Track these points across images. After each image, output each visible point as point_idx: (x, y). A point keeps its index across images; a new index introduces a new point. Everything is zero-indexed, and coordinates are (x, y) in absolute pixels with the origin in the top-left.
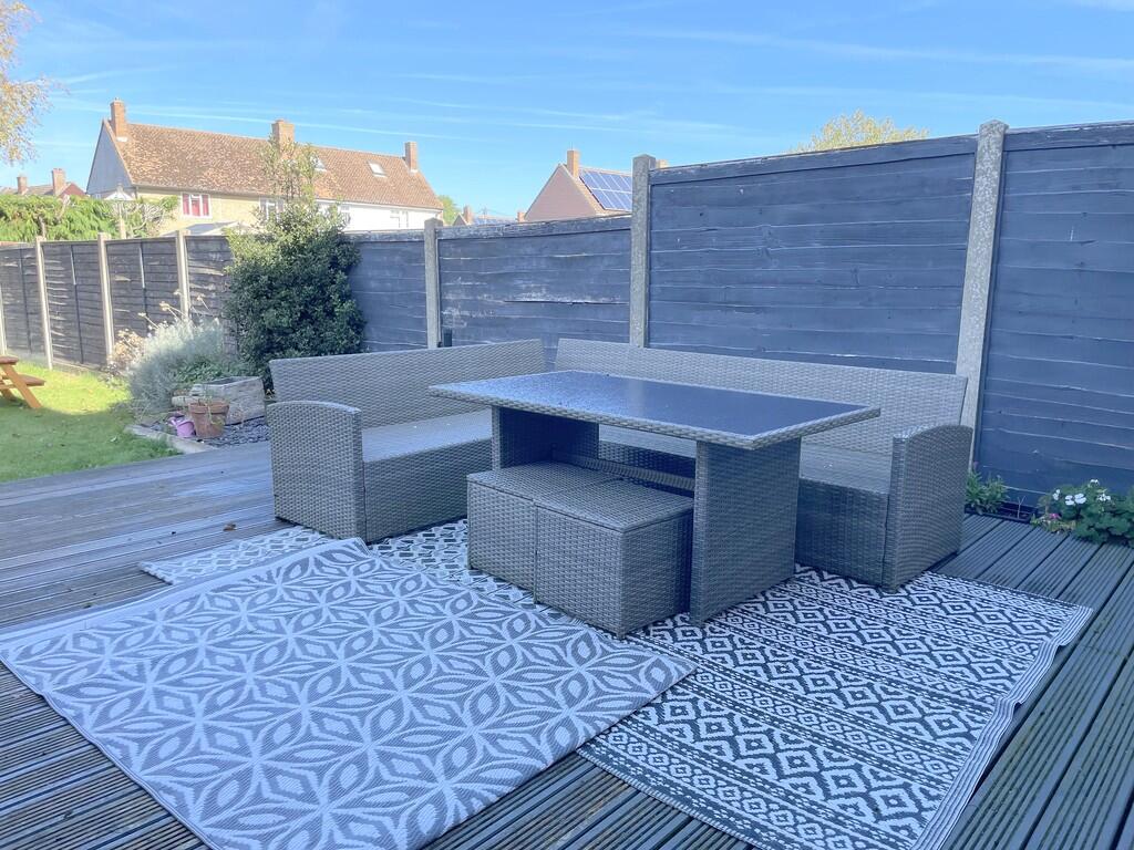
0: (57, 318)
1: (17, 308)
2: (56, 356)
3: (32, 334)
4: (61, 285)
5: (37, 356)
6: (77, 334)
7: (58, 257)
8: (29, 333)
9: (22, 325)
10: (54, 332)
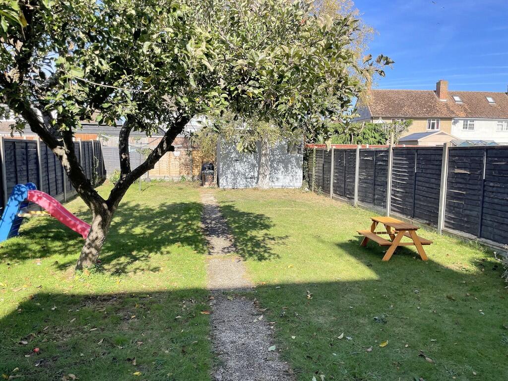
0: (398, 190)
1: (368, 181)
2: (392, 210)
3: (376, 196)
4: (404, 172)
5: (380, 208)
6: (412, 200)
7: (404, 156)
8: (374, 195)
9: (371, 190)
10: (393, 197)
